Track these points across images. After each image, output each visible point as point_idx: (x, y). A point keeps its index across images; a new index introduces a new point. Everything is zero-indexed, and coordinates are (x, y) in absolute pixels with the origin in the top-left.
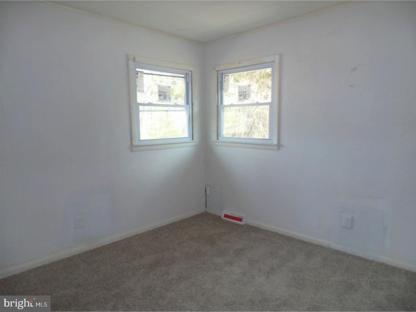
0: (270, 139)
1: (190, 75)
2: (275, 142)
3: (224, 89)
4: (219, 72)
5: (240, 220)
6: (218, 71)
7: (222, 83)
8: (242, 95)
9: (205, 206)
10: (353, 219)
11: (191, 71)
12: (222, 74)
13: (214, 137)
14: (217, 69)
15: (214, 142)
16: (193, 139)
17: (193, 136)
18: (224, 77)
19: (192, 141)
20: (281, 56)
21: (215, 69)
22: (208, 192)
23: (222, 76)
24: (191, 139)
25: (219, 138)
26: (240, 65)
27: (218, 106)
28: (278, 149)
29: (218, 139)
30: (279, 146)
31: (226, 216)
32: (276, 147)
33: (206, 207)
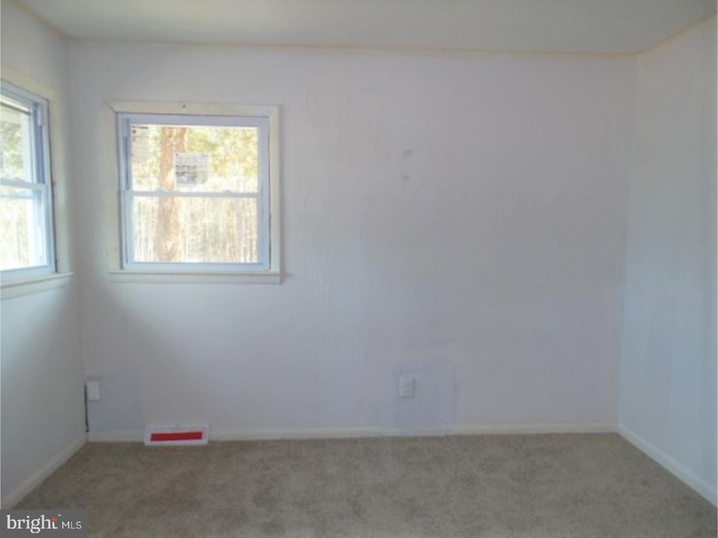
0: (260, 264)
1: (45, 109)
2: (275, 268)
3: (132, 155)
4: (120, 116)
5: (197, 436)
6: (117, 113)
7: (127, 141)
8: (186, 174)
9: (85, 428)
10: (414, 381)
11: (48, 101)
12: (128, 121)
13: (110, 263)
14: (117, 109)
15: (111, 273)
16: (57, 271)
17: (56, 262)
18: (132, 129)
19: (57, 275)
20: (281, 109)
21: (111, 108)
22: (93, 394)
23: (128, 127)
24: (53, 269)
25: (125, 265)
26: (184, 111)
27: (119, 192)
28: (282, 282)
29: (122, 267)
30: (283, 275)
31: (155, 437)
32: (278, 279)
33: (87, 430)
